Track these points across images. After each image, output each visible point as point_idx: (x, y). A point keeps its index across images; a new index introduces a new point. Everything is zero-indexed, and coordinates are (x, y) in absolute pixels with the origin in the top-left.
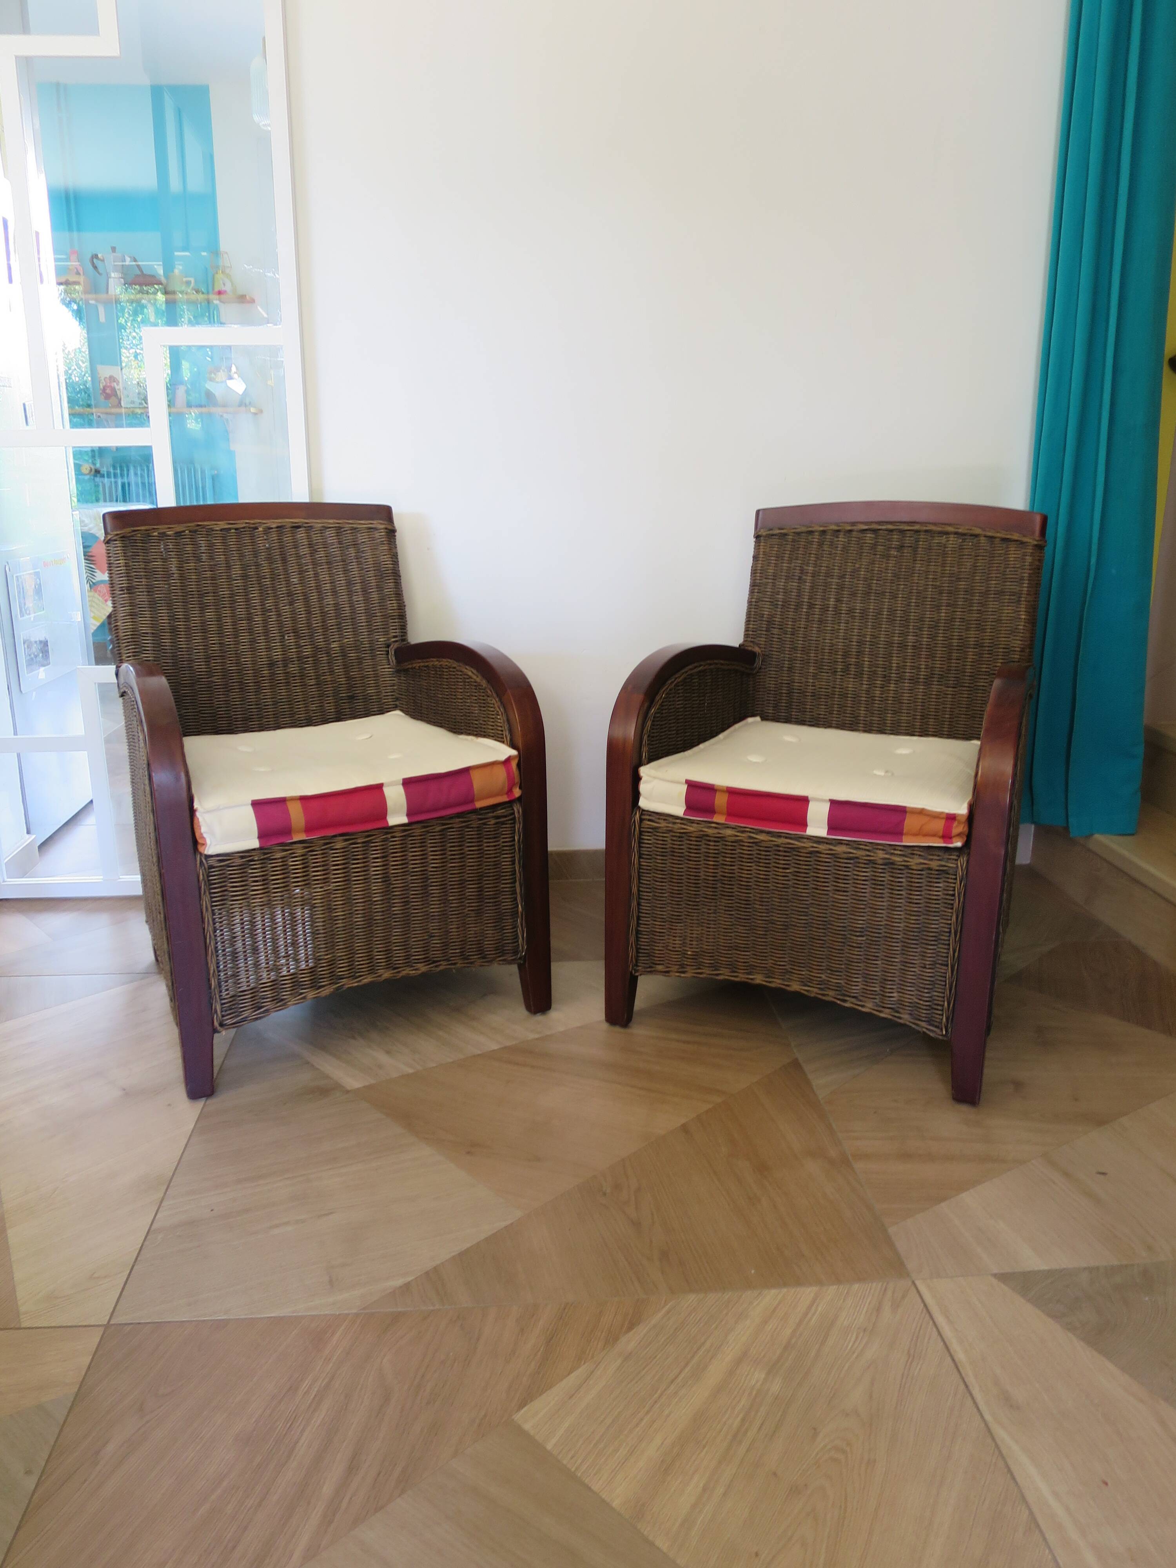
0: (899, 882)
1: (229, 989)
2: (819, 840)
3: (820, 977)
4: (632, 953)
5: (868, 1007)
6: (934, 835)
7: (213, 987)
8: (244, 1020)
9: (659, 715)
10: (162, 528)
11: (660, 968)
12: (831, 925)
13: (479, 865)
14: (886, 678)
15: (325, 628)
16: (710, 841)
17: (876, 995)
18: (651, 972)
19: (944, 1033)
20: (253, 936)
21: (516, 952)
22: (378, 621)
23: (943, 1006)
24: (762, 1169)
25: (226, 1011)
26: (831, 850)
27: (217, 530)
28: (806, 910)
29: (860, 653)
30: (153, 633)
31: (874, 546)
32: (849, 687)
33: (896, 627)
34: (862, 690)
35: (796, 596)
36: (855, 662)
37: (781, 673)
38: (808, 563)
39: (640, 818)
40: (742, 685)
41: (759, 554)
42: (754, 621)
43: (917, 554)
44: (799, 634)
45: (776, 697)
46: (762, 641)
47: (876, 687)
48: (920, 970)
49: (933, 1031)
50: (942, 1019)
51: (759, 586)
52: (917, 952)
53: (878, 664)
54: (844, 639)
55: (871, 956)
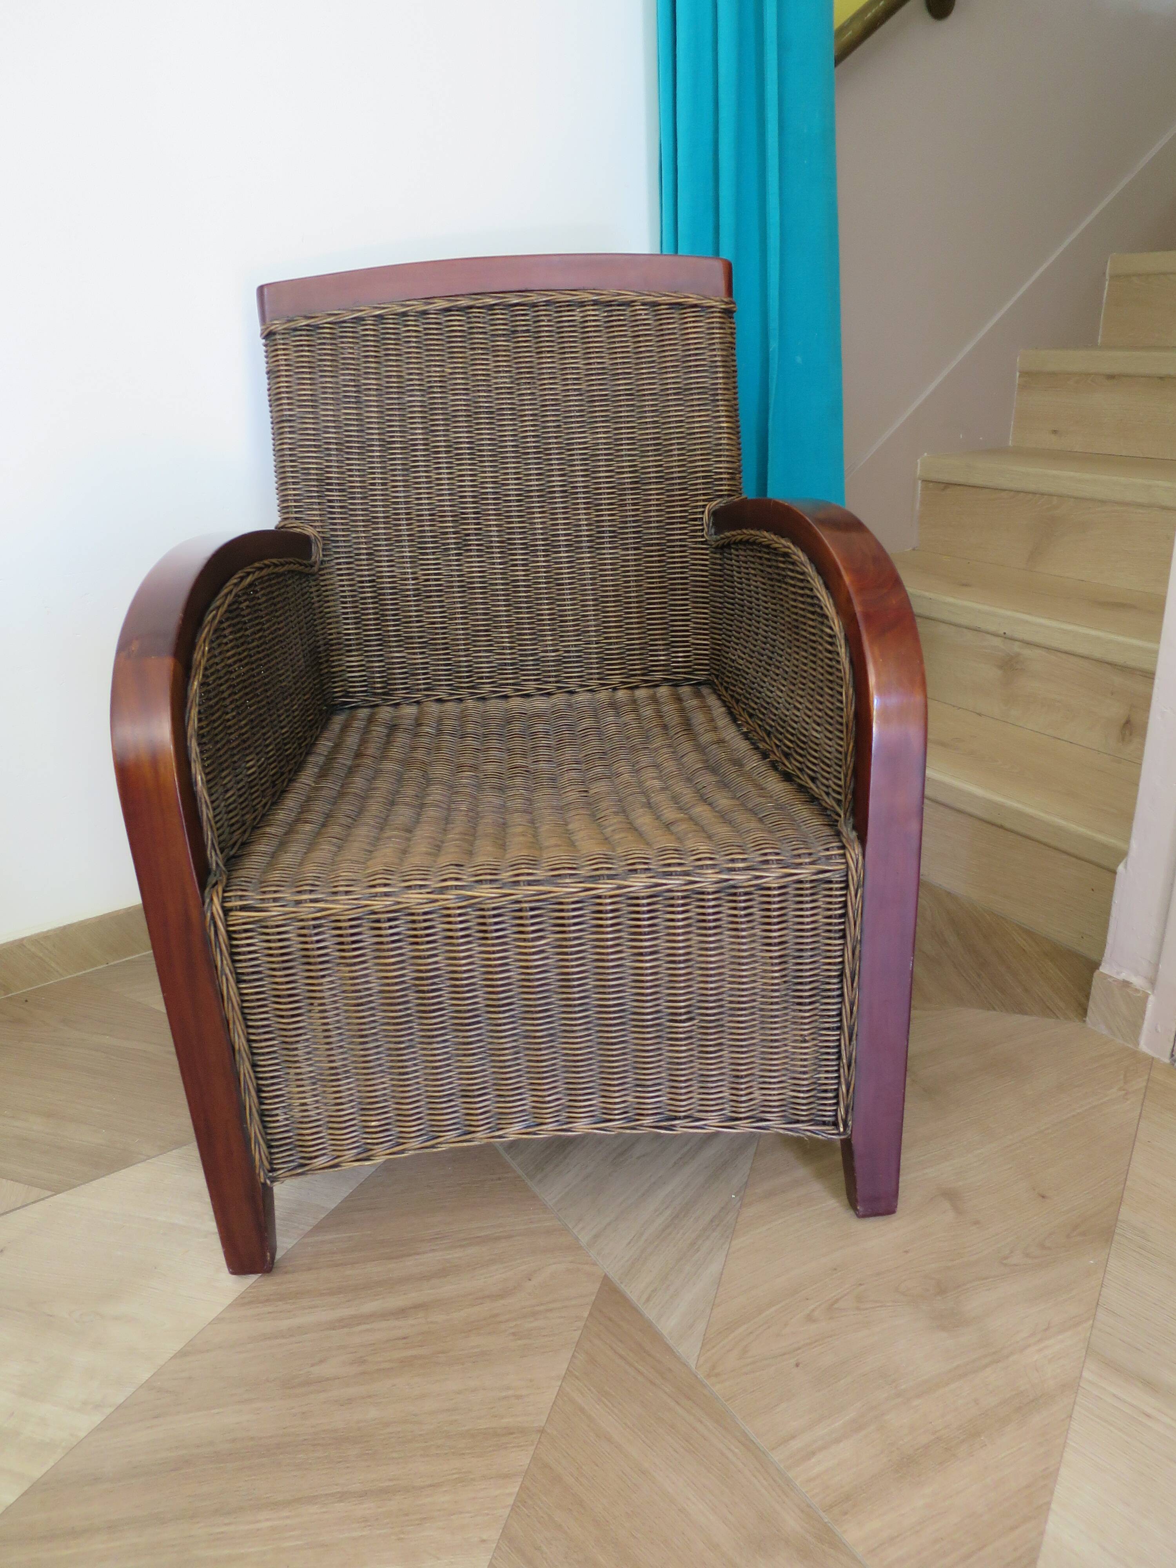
0: (747, 915)
3: (625, 1102)
4: (259, 1152)
11: (318, 1162)
14: (529, 549)
18: (304, 1174)
19: (842, 1130)
23: (837, 1089)
29: (480, 514)
31: (468, 336)
32: (473, 572)
33: (529, 464)
34: (495, 574)
35: (358, 431)
36: (476, 529)
37: (358, 565)
38: (366, 373)
39: (223, 908)
40: (303, 595)
41: (279, 366)
42: (294, 483)
43: (541, 342)
44: (375, 495)
45: (356, 607)
46: (314, 515)
47: (516, 565)
48: (794, 1047)
49: (823, 1131)
50: (836, 1110)
51: (290, 421)
52: (786, 1021)
53: (513, 528)
54: (450, 495)
55: (710, 1046)
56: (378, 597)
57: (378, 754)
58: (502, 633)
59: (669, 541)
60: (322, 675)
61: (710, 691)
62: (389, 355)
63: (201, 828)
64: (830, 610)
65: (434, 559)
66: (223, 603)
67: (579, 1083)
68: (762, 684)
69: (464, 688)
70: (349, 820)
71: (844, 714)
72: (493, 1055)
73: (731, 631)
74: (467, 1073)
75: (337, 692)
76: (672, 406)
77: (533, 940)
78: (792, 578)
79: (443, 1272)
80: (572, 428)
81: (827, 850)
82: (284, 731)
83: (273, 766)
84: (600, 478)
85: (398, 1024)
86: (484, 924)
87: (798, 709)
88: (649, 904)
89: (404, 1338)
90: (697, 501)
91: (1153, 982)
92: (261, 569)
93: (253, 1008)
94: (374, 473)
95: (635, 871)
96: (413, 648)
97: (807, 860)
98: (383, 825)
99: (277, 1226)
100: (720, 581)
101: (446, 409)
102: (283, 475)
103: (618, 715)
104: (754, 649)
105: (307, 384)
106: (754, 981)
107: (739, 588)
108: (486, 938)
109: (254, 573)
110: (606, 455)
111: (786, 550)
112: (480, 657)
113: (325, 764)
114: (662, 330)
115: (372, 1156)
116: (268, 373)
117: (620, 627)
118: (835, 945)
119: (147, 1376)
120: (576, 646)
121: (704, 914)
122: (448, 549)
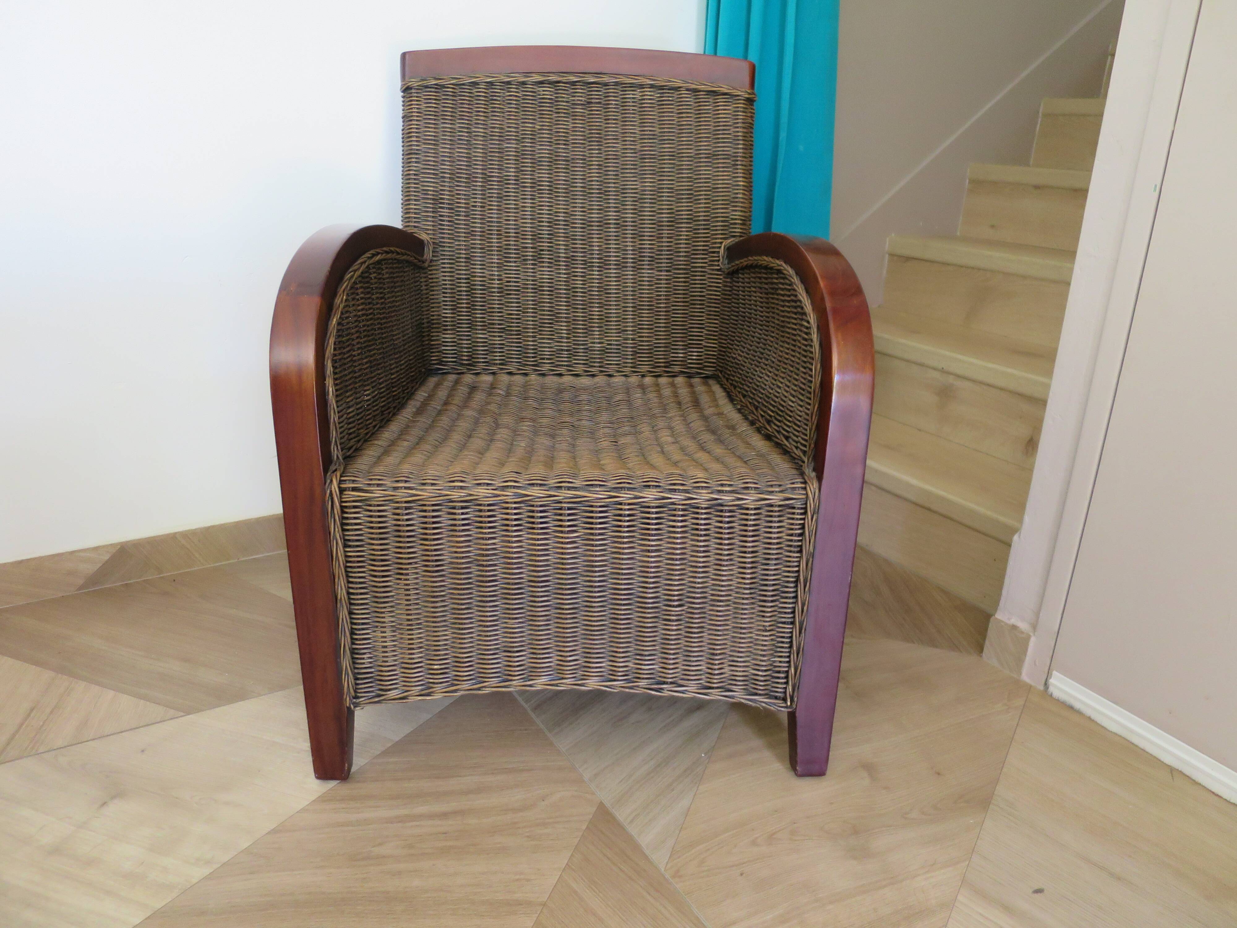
0: (728, 527)
3: (627, 666)
4: (347, 682)
5: (691, 692)
11: (391, 694)
12: (640, 597)
14: (588, 265)
17: (700, 675)
18: (376, 702)
19: (789, 703)
23: (787, 672)
28: (604, 584)
29: (552, 235)
31: (555, 103)
32: (543, 278)
33: (593, 201)
34: (560, 281)
35: (466, 166)
36: (548, 247)
37: (458, 266)
38: (476, 123)
39: (339, 488)
40: (415, 282)
41: (412, 112)
42: (415, 200)
43: (608, 112)
44: (476, 215)
45: (454, 297)
46: (428, 225)
47: (576, 276)
48: (757, 635)
49: (774, 704)
50: (785, 688)
51: (417, 154)
52: (753, 613)
53: (576, 248)
54: (531, 219)
55: (695, 628)
56: (471, 291)
57: (461, 404)
58: (562, 326)
59: (693, 267)
60: (424, 346)
61: (715, 382)
62: (495, 112)
63: (329, 428)
64: (808, 308)
65: (515, 266)
66: (359, 269)
67: (594, 649)
68: (755, 373)
69: (530, 365)
70: (437, 443)
71: (812, 385)
72: (532, 620)
73: (734, 337)
74: (510, 633)
75: (434, 360)
76: (703, 166)
77: (569, 532)
78: (782, 289)
79: (480, 790)
80: (627, 177)
81: (793, 483)
82: (393, 377)
83: (383, 399)
84: (644, 216)
85: (461, 589)
86: (533, 517)
87: (780, 388)
88: (657, 513)
89: (445, 833)
90: (716, 239)
91: (1034, 627)
92: (387, 252)
93: (354, 567)
94: (476, 198)
95: (649, 486)
96: (494, 332)
97: (777, 489)
98: (463, 447)
99: (354, 749)
100: (729, 299)
101: (534, 155)
102: (408, 194)
103: (644, 393)
104: (751, 348)
105: (432, 128)
106: (731, 580)
107: (742, 304)
108: (533, 528)
109: (382, 254)
110: (650, 199)
111: (779, 268)
112: (544, 343)
113: (421, 407)
114: (699, 110)
115: (432, 692)
116: (403, 117)
117: (651, 329)
118: (794, 557)
119: (246, 845)
120: (616, 341)
121: (697, 524)
122: (527, 260)
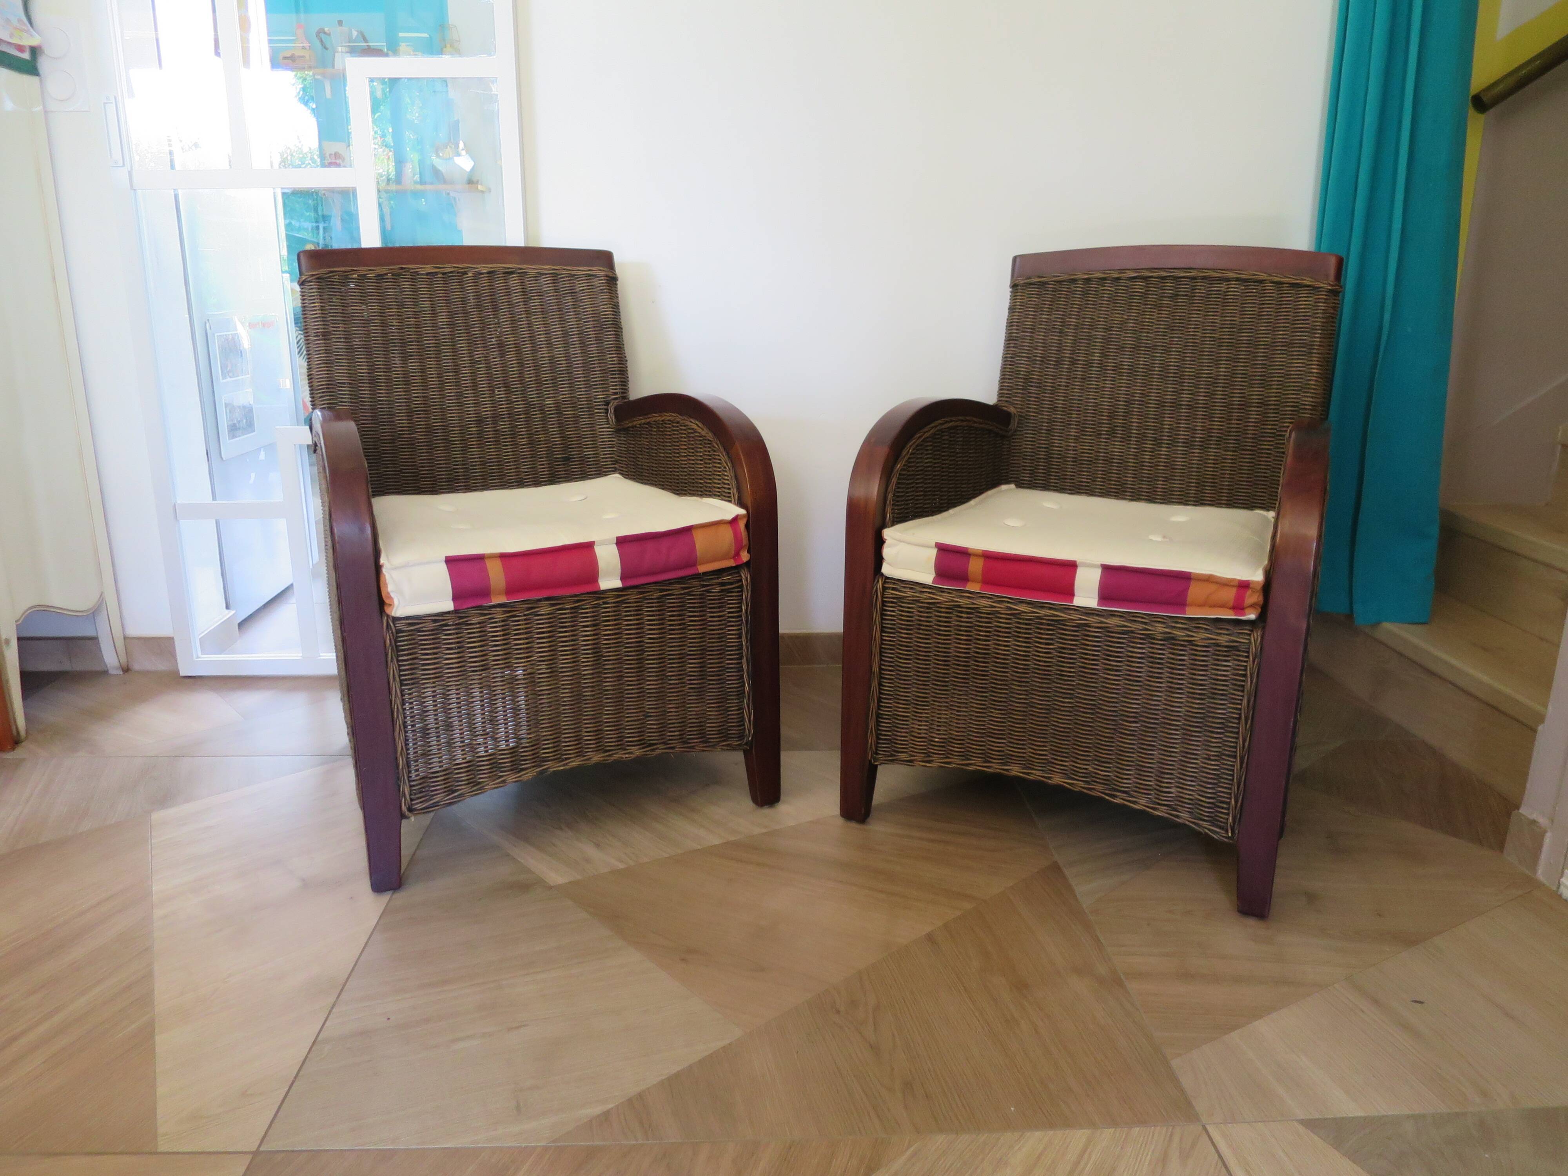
0: (1180, 660)
1: (419, 769)
2: (1088, 612)
3: (1086, 769)
4: (871, 740)
5: (1141, 803)
6: (1222, 606)
7: (400, 767)
8: (435, 805)
9: (904, 473)
10: (363, 270)
11: (902, 756)
12: (1101, 709)
13: (701, 638)
14: (1157, 442)
15: (539, 382)
16: (961, 612)
17: (1150, 790)
18: (892, 761)
19: (1230, 835)
20: (446, 711)
21: (741, 736)
22: (597, 376)
23: (1228, 803)
24: (1021, 987)
25: (415, 794)
26: (1101, 622)
27: (422, 274)
28: (1072, 692)
29: (1128, 413)
30: (350, 384)
31: (1144, 296)
32: (1115, 452)
33: (1168, 384)
34: (1130, 455)
35: (1057, 351)
36: (1123, 423)
38: (1070, 314)
39: (883, 587)
40: (995, 448)
41: (1016, 305)
42: (1009, 379)
43: (1193, 303)
44: (1060, 393)
46: (1018, 400)
47: (1146, 451)
49: (1217, 832)
50: (1227, 819)
51: (1016, 340)
53: (1148, 426)
54: (1110, 398)
56: (1049, 457)
62: (1089, 304)
65: (1090, 439)
66: (929, 431)
67: (1060, 748)
76: (1278, 354)
77: (1046, 644)
81: (1241, 629)
84: (1216, 399)
91: (1552, 822)
92: (962, 421)
93: (886, 649)
94: (1062, 378)
95: (1115, 615)
97: (1224, 631)
101: (1119, 342)
105: (1031, 318)
109: (957, 421)
110: (1223, 383)
114: (1280, 301)
121: (1153, 653)
122: (1101, 434)
